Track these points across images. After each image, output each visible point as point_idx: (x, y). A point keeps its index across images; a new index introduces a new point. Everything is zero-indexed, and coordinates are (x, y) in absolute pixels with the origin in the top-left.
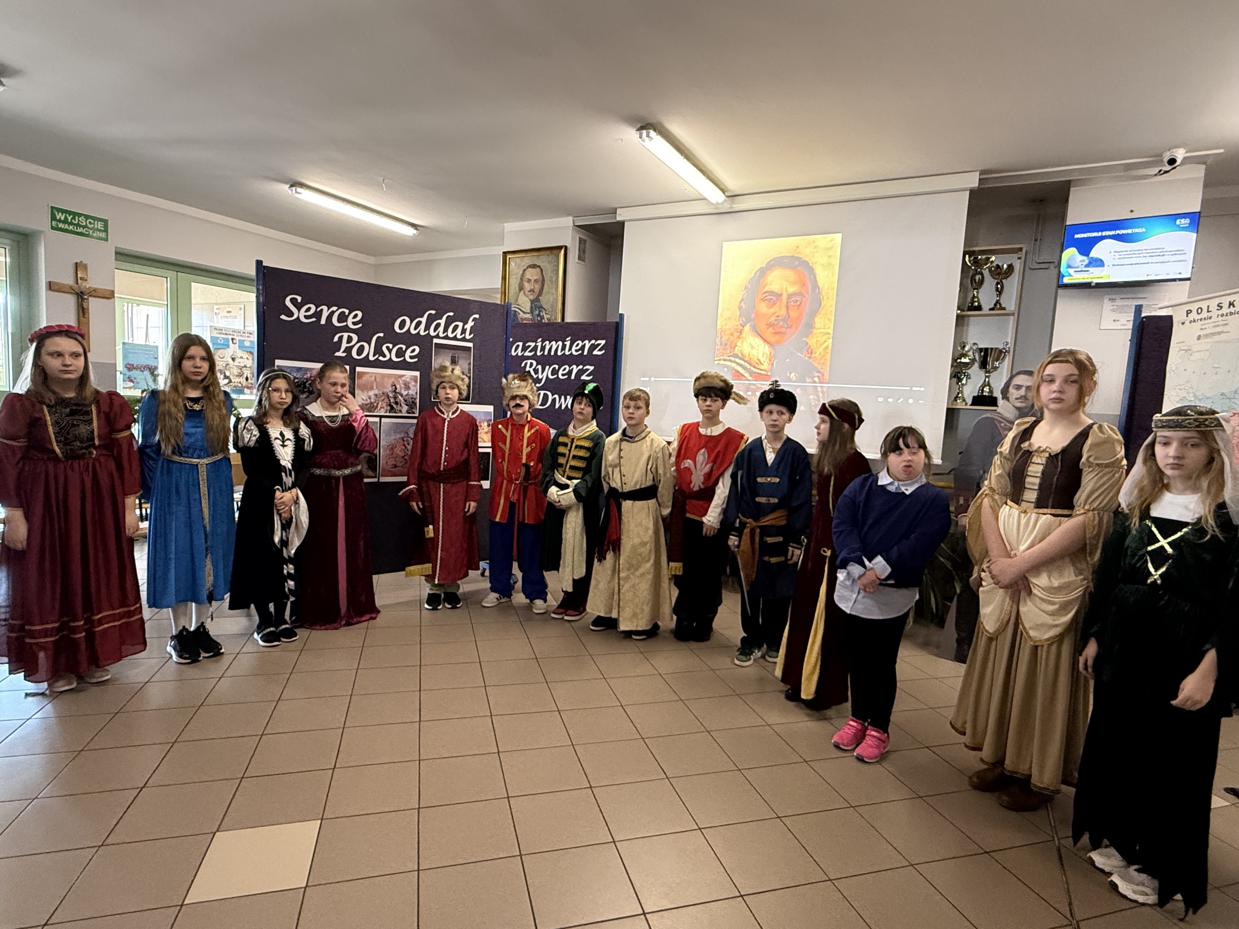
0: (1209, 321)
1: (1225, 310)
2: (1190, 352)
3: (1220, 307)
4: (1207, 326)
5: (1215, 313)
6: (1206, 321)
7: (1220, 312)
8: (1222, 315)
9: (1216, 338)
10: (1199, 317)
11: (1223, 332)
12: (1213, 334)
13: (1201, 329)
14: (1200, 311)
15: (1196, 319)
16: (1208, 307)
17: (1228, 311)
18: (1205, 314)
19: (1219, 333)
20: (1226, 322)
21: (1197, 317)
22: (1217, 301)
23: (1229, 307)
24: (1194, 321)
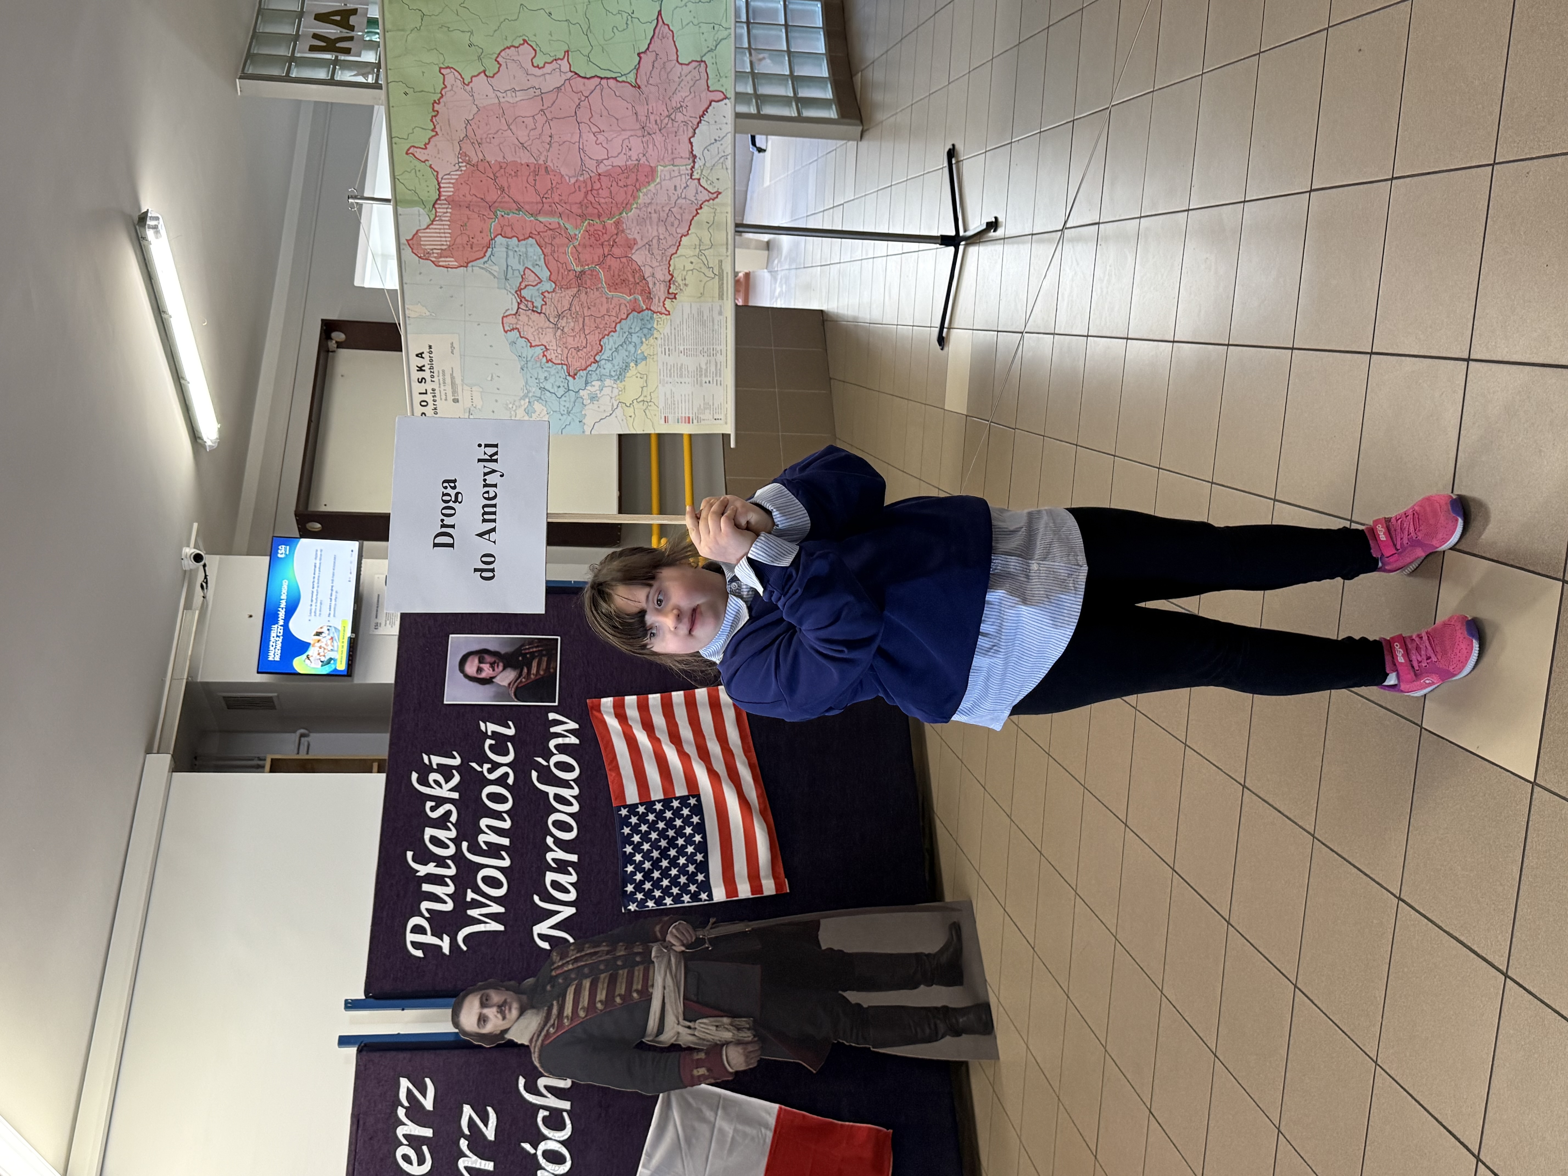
0: (437, 392)
1: (426, 374)
2: (472, 408)
3: (421, 381)
4: (443, 393)
5: (429, 386)
6: (437, 394)
7: (428, 379)
8: (432, 377)
9: (458, 381)
10: (431, 403)
11: (452, 375)
12: (453, 384)
13: (446, 400)
14: (423, 404)
15: (433, 407)
16: (420, 393)
17: (428, 371)
18: (428, 398)
19: (452, 378)
20: (441, 372)
21: (431, 405)
22: (415, 384)
23: (424, 371)
24: (435, 409)
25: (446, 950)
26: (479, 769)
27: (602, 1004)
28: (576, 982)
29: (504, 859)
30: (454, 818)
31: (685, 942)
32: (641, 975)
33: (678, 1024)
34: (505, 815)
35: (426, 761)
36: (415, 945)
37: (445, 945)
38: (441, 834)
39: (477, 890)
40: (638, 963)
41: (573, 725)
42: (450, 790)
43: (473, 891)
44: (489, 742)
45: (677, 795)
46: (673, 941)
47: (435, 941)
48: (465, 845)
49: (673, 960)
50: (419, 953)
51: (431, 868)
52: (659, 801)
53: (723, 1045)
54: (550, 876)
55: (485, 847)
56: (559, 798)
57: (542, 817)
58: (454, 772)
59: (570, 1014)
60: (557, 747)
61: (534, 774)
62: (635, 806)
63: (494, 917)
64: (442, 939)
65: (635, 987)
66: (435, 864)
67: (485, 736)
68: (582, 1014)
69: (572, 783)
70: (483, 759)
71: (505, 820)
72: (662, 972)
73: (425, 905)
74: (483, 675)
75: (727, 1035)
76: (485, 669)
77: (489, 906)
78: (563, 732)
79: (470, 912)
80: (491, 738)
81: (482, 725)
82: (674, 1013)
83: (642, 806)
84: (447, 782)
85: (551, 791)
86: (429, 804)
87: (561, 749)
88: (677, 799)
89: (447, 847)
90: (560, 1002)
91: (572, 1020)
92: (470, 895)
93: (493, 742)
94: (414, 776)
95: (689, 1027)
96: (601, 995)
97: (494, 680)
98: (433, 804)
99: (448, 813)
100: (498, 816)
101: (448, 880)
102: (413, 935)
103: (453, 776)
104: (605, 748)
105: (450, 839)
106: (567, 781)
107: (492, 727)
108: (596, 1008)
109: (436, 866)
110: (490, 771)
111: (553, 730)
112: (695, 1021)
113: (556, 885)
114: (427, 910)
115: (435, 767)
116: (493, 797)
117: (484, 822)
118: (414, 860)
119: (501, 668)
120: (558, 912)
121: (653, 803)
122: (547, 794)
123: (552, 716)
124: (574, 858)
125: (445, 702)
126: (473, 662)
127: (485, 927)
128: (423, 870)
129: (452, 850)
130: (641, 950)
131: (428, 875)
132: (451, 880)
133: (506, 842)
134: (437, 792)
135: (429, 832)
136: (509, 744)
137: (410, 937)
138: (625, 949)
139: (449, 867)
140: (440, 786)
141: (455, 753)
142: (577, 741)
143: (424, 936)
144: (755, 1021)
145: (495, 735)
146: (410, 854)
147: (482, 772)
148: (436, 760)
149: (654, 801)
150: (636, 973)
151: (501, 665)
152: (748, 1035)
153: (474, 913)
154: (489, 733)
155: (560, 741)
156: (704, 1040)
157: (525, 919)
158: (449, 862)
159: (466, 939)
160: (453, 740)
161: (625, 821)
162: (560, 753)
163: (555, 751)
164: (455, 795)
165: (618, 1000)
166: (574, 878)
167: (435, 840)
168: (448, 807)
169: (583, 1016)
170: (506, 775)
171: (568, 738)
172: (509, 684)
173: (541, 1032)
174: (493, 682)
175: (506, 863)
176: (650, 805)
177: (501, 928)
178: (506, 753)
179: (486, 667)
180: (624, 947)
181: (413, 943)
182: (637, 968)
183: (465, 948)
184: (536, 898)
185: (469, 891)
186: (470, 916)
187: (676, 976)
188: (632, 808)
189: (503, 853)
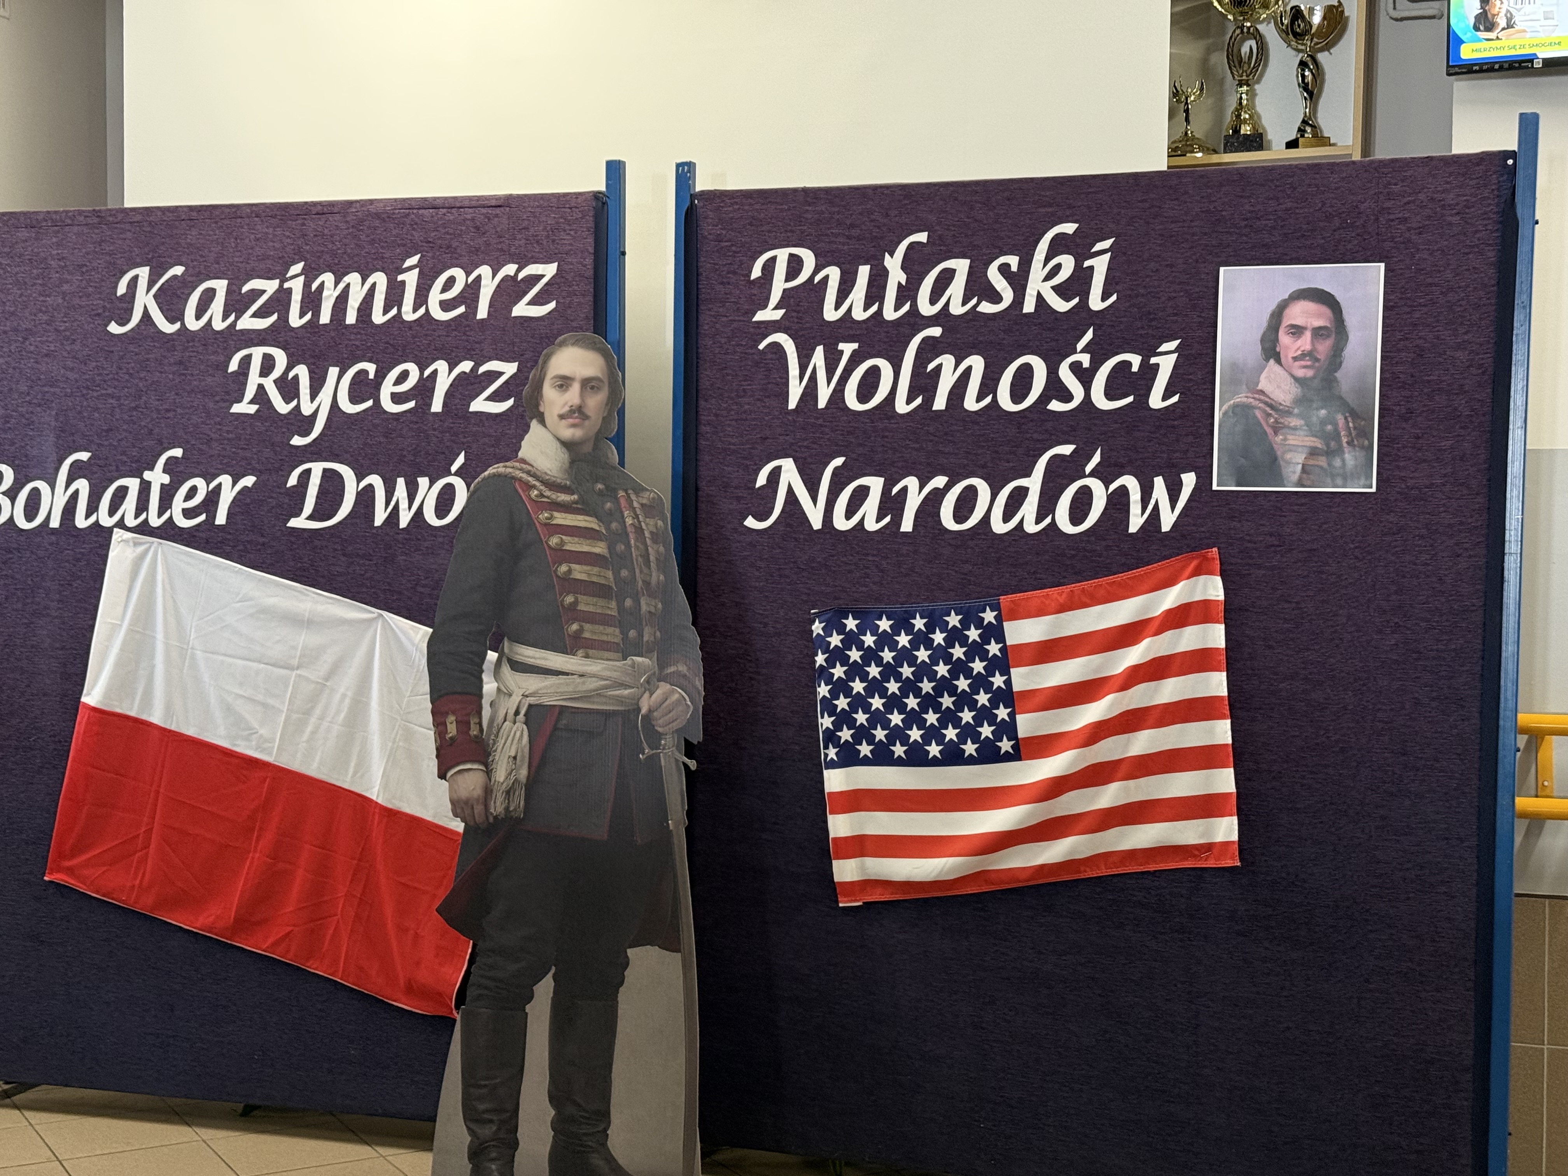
25: (760, 316)
26: (1080, 345)
27: (565, 573)
28: (604, 531)
29: (909, 401)
30: (986, 308)
31: (655, 714)
32: (605, 638)
33: (525, 696)
34: (989, 399)
35: (1099, 246)
36: (769, 267)
37: (769, 314)
38: (957, 289)
39: (856, 360)
40: (624, 633)
41: (1168, 520)
42: (1039, 295)
43: (854, 351)
44: (1135, 360)
45: (1020, 718)
46: (659, 692)
47: (776, 296)
48: (936, 331)
49: (626, 692)
50: (756, 272)
51: (896, 276)
52: (1008, 683)
53: (486, 766)
54: (876, 484)
55: (931, 367)
56: (1018, 498)
57: (984, 467)
58: (1076, 300)
59: (554, 522)
60: (1123, 491)
61: (1066, 449)
62: (1001, 638)
63: (811, 391)
64: (776, 308)
65: (587, 626)
66: (904, 283)
67: (1149, 351)
68: (554, 541)
69: (1048, 520)
70: (1099, 353)
71: (978, 400)
72: (607, 673)
73: (834, 273)
74: (1284, 339)
75: (500, 774)
76: (1299, 342)
77: (829, 382)
78: (1153, 502)
79: (819, 351)
80: (1144, 364)
81: (1172, 345)
82: (541, 689)
83: (1000, 650)
84: (1056, 289)
85: (1034, 482)
86: (1013, 261)
87: (1118, 501)
88: (1012, 715)
89: (933, 301)
90: (574, 506)
91: (546, 525)
92: (847, 348)
93: (1135, 368)
94: (1069, 228)
95: (517, 713)
96: (579, 572)
97: (1272, 361)
98: (1014, 268)
99: (996, 298)
100: (989, 386)
101: (874, 308)
102: (786, 257)
103: (1068, 300)
104: (1120, 584)
105: (947, 304)
106: (1053, 512)
107: (1166, 364)
108: (560, 564)
109: (899, 283)
110: (1076, 368)
111: (1159, 482)
112: (526, 723)
113: (860, 495)
114: (826, 278)
115: (1087, 264)
116: (1024, 377)
117: (977, 363)
118: (912, 246)
119: (1300, 373)
120: (814, 500)
121: (1005, 672)
122: (1028, 474)
123: (1189, 480)
124: (907, 525)
125: (1222, 270)
126: (1319, 316)
127: (794, 377)
128: (893, 264)
129: (926, 309)
130: (645, 639)
131: (885, 273)
132: (875, 313)
133: (940, 403)
134: (1037, 271)
135: (961, 266)
136: (1130, 399)
137: (782, 255)
138: (650, 612)
139: (897, 308)
140: (1047, 278)
141: (1114, 298)
142: (1133, 528)
143: (783, 277)
144: (518, 821)
145: (1150, 372)
146: (922, 237)
147: (1075, 352)
148: (1100, 265)
149: (1009, 674)
150: (610, 630)
151: (1310, 373)
152: (498, 807)
153: (819, 357)
154: (1153, 360)
155: (1135, 496)
156: (497, 736)
157: (805, 444)
158: (906, 308)
159: (777, 347)
160: (1142, 291)
161: (970, 618)
162: (1110, 498)
163: (1113, 487)
164: (1029, 306)
165: (569, 599)
166: (871, 525)
167: (946, 279)
168: (1008, 296)
169: (550, 543)
170: (1067, 397)
171: (1140, 511)
172: (1262, 392)
173: (534, 476)
174: (1267, 360)
175: (902, 407)
176: (1002, 664)
177: (792, 405)
178: (1110, 394)
179: (1305, 342)
180: (653, 610)
181: (773, 259)
182: (617, 631)
183: (761, 347)
184: (839, 461)
185: (855, 346)
186: (814, 350)
187: (599, 695)
188: (995, 632)
189: (919, 401)
